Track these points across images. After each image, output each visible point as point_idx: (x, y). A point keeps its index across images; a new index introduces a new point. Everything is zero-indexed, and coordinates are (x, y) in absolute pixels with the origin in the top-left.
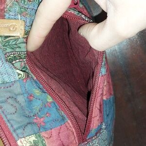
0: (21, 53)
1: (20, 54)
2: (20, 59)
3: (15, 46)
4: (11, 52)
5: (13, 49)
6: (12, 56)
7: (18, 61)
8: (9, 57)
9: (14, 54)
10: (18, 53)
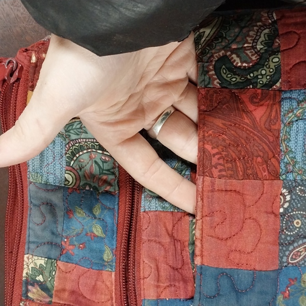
0: (87, 140)
1: (86, 142)
2: (88, 149)
3: (80, 130)
4: (75, 140)
5: (78, 135)
6: (77, 145)
7: (85, 151)
8: (74, 147)
9: (79, 143)
10: (84, 140)
